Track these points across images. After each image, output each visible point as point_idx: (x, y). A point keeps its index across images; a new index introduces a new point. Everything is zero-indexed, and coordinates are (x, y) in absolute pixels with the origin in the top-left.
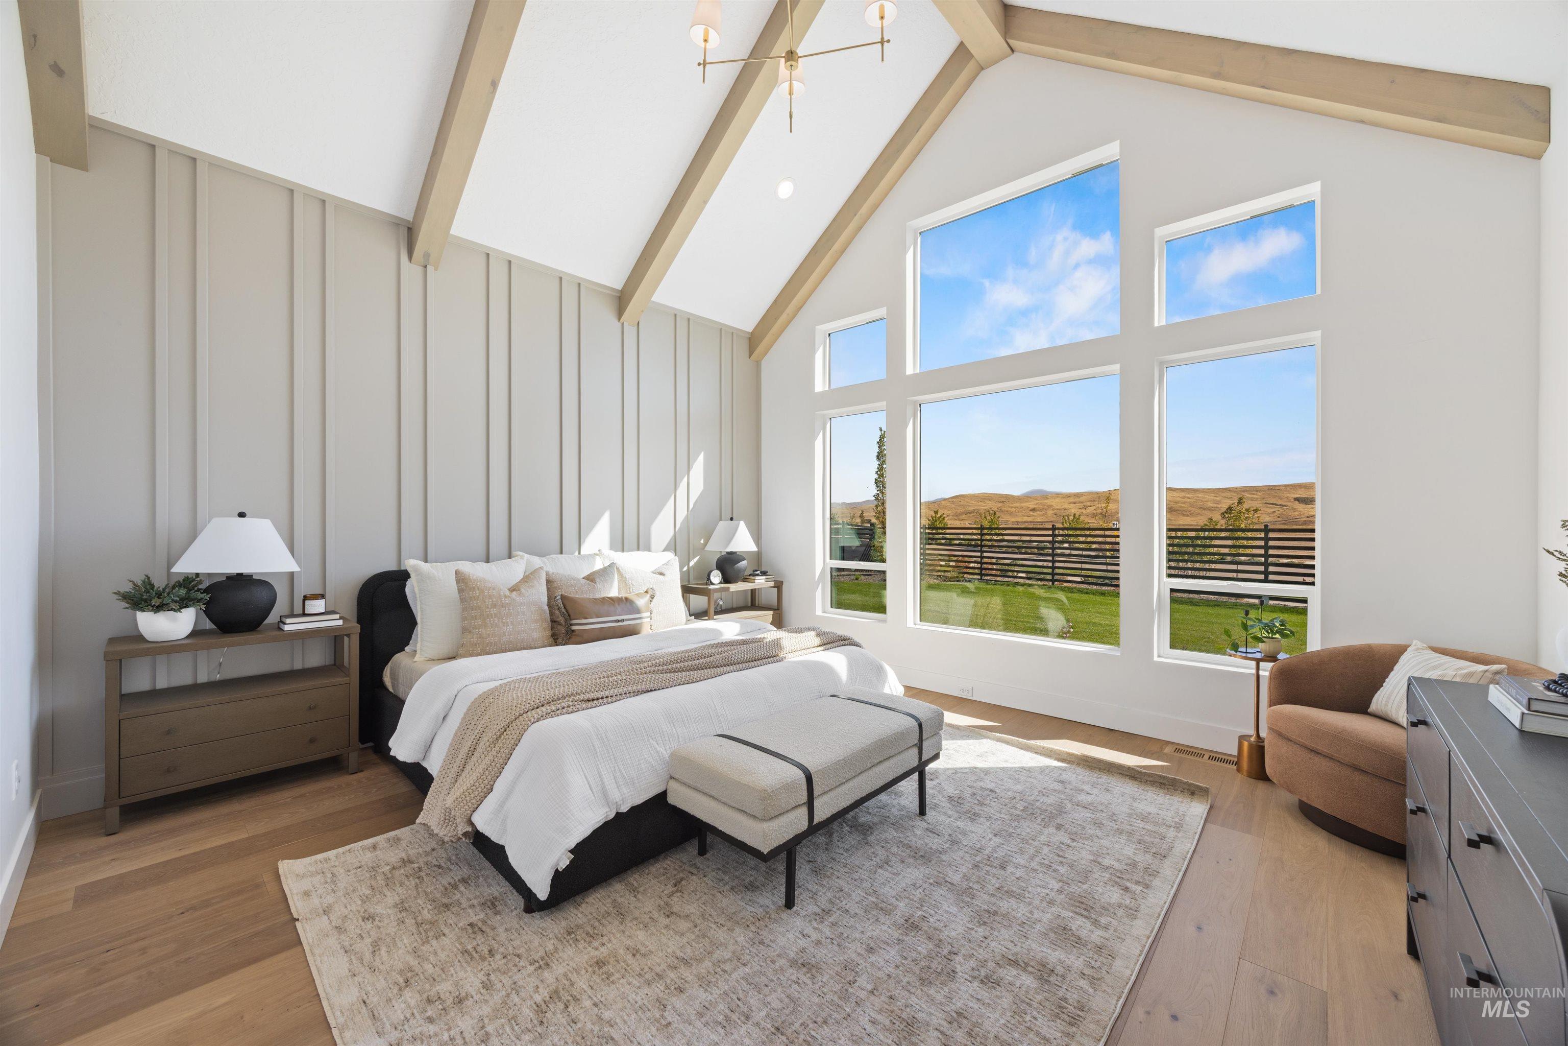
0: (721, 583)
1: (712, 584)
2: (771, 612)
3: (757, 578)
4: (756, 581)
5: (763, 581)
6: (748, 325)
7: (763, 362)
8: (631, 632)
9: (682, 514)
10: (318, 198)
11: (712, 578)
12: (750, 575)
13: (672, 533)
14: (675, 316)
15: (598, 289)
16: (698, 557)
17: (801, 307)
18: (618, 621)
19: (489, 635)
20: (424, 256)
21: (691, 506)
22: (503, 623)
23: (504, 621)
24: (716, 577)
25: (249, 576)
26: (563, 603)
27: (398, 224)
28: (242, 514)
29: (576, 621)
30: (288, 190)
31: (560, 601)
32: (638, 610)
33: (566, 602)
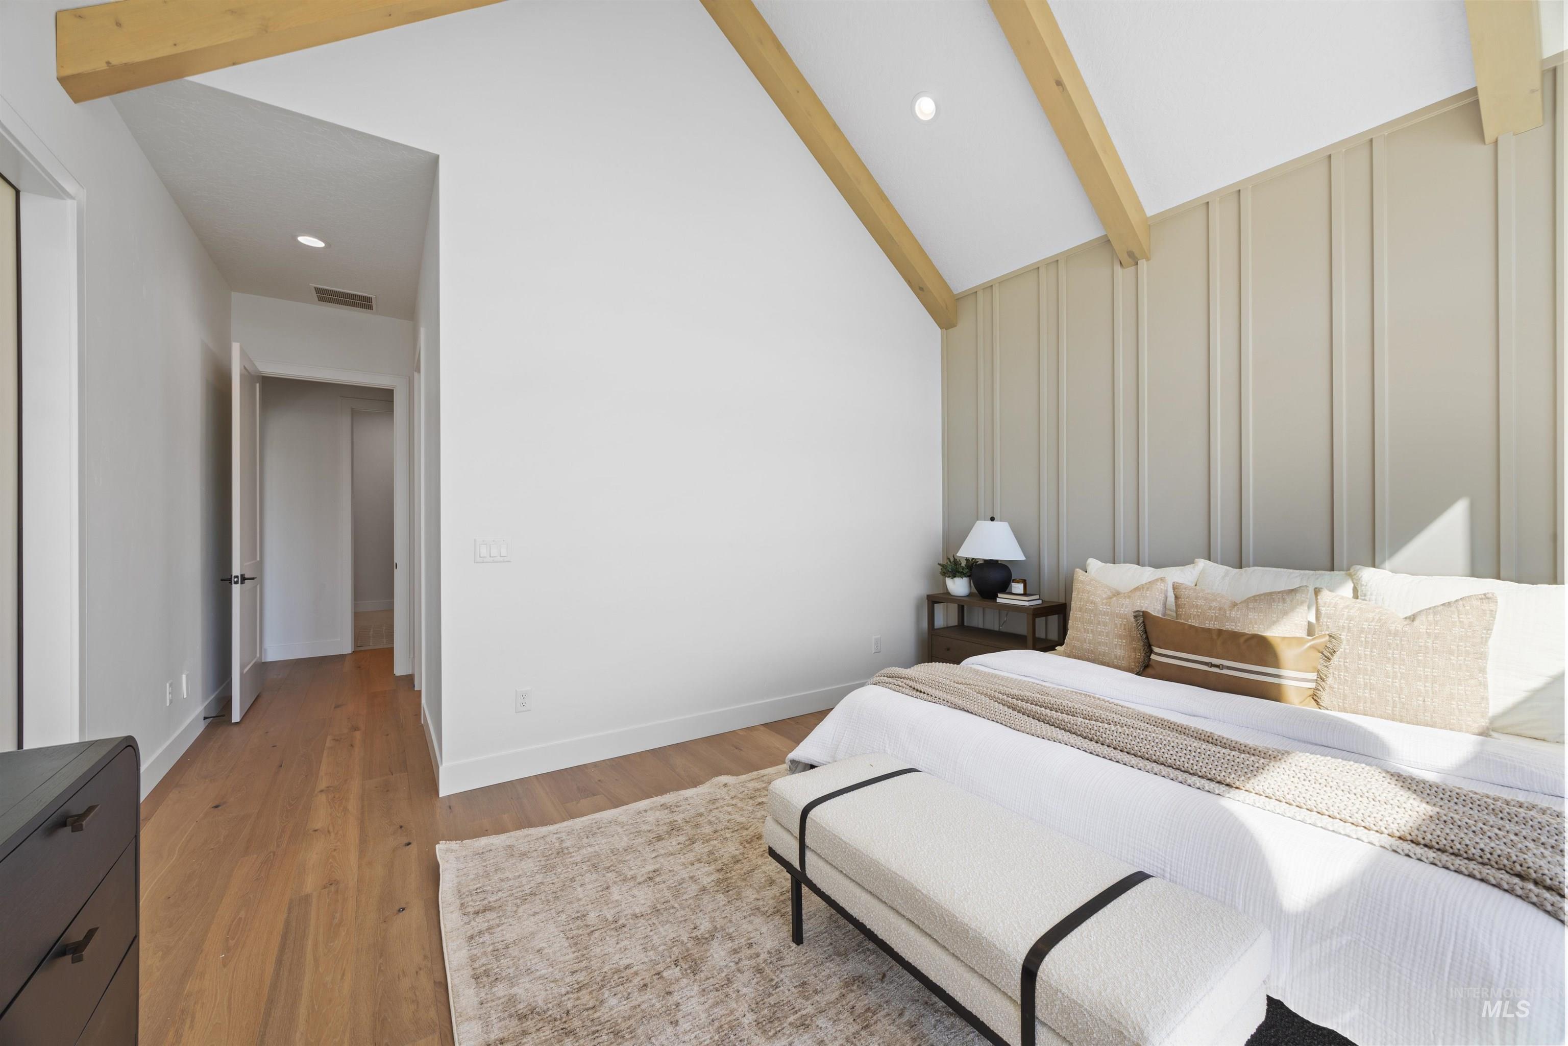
8: (1261, 691)
10: (1053, 262)
18: (1213, 665)
20: (1128, 255)
25: (997, 561)
26: (1143, 622)
27: (1106, 241)
28: (992, 519)
29: (1156, 650)
30: (1035, 269)
31: (1141, 620)
32: (1276, 663)
33: (1147, 622)
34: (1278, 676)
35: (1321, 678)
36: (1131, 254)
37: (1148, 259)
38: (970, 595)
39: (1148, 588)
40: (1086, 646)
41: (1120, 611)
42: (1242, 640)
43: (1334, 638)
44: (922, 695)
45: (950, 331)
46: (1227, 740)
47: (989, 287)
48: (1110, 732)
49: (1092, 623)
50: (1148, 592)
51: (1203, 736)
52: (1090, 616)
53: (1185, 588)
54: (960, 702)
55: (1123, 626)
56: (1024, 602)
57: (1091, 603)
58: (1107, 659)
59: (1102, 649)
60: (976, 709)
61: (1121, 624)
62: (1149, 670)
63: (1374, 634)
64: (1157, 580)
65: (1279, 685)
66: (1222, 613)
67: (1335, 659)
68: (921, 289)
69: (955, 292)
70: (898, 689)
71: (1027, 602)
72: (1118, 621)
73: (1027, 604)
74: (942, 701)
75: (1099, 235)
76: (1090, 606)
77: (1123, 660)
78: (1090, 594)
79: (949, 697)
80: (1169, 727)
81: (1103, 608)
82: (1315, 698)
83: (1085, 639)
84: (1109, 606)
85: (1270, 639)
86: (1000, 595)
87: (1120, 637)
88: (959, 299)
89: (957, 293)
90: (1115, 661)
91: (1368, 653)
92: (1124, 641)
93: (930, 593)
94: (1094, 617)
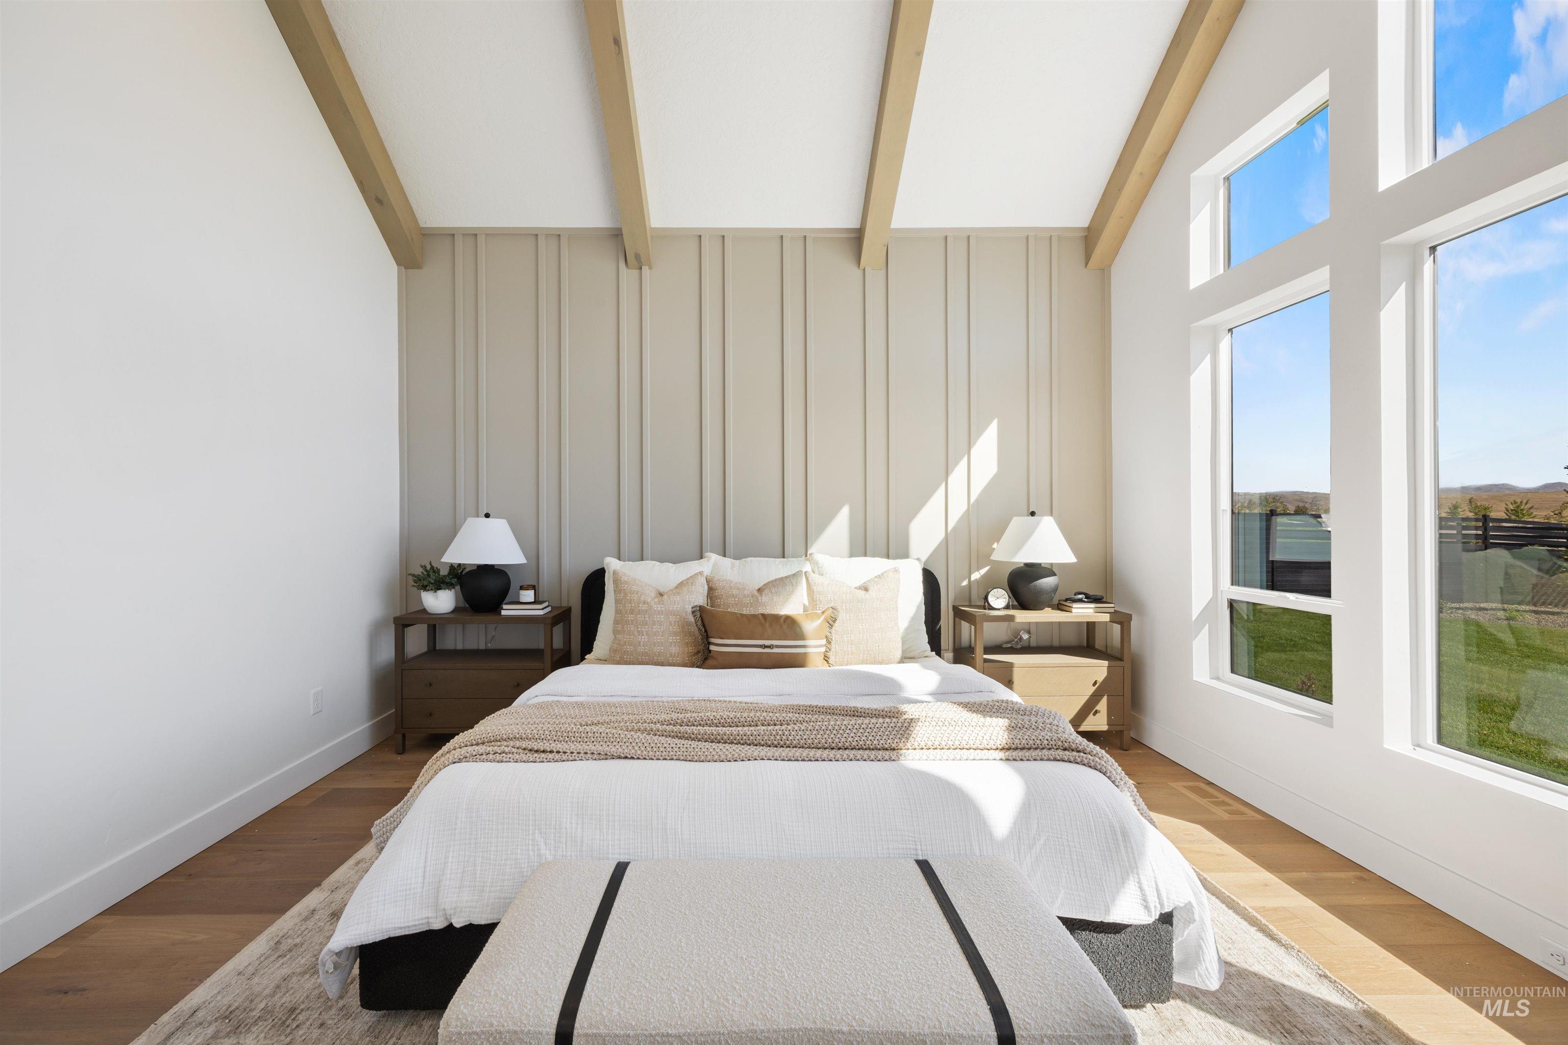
0: (1007, 607)
1: (991, 608)
2: (1106, 663)
3: (1075, 605)
4: (1074, 610)
5: (1092, 611)
6: (1082, 220)
7: (1114, 270)
8: (794, 662)
9: (958, 510)
10: (554, 235)
11: (991, 599)
12: (1066, 600)
13: (943, 535)
14: (945, 238)
15: (827, 236)
16: (987, 568)
17: (1166, 154)
18: (765, 647)
19: (625, 643)
20: (636, 257)
21: (972, 500)
22: (639, 632)
23: (639, 629)
24: (999, 599)
25: (492, 566)
26: (701, 616)
27: (616, 235)
28: (487, 516)
29: (713, 640)
30: (534, 235)
31: (698, 614)
32: (800, 636)
33: (704, 616)
34: (804, 646)
35: (829, 642)
36: (637, 257)
37: (650, 268)
38: (456, 610)
39: (692, 583)
40: (641, 649)
41: (673, 608)
42: (782, 621)
43: (835, 609)
44: (551, 756)
45: (411, 271)
46: (875, 710)
47: (473, 235)
48: (794, 732)
49: (646, 624)
50: (693, 587)
51: (849, 711)
52: (645, 617)
53: (718, 580)
54: (613, 750)
55: (677, 623)
56: (538, 611)
57: (644, 603)
58: (661, 659)
59: (657, 649)
60: (639, 752)
61: (675, 622)
62: (709, 662)
63: (850, 603)
64: (696, 574)
65: (805, 654)
66: (755, 599)
67: (836, 625)
68: (379, 201)
69: (422, 225)
70: (500, 757)
71: (542, 611)
72: (672, 619)
73: (541, 613)
74: (584, 756)
75: (605, 226)
76: (644, 607)
77: (678, 657)
78: (639, 593)
79: (592, 747)
80: (819, 712)
81: (657, 607)
82: (826, 659)
83: (639, 642)
84: (663, 604)
85: (794, 617)
86: (505, 607)
87: (675, 634)
88: (429, 235)
89: (425, 226)
90: (671, 659)
91: (848, 617)
92: (678, 638)
93: (398, 614)
94: (649, 618)
